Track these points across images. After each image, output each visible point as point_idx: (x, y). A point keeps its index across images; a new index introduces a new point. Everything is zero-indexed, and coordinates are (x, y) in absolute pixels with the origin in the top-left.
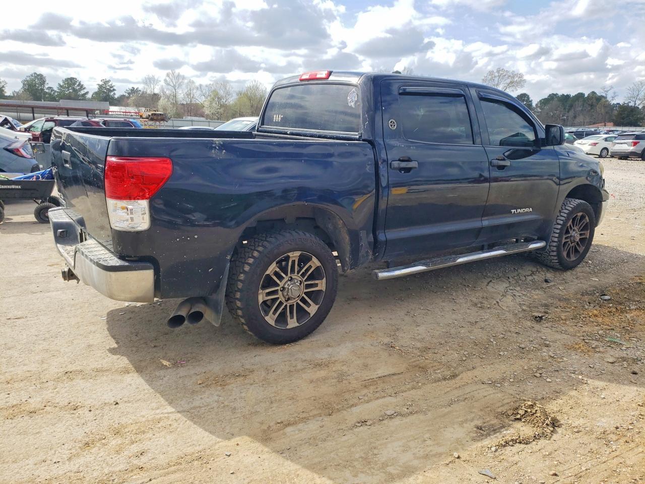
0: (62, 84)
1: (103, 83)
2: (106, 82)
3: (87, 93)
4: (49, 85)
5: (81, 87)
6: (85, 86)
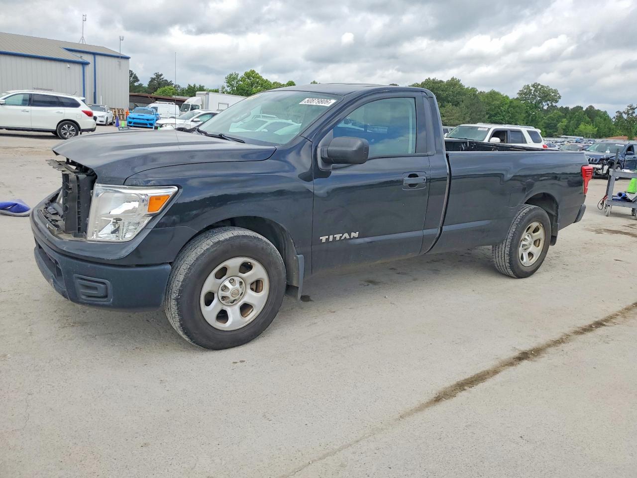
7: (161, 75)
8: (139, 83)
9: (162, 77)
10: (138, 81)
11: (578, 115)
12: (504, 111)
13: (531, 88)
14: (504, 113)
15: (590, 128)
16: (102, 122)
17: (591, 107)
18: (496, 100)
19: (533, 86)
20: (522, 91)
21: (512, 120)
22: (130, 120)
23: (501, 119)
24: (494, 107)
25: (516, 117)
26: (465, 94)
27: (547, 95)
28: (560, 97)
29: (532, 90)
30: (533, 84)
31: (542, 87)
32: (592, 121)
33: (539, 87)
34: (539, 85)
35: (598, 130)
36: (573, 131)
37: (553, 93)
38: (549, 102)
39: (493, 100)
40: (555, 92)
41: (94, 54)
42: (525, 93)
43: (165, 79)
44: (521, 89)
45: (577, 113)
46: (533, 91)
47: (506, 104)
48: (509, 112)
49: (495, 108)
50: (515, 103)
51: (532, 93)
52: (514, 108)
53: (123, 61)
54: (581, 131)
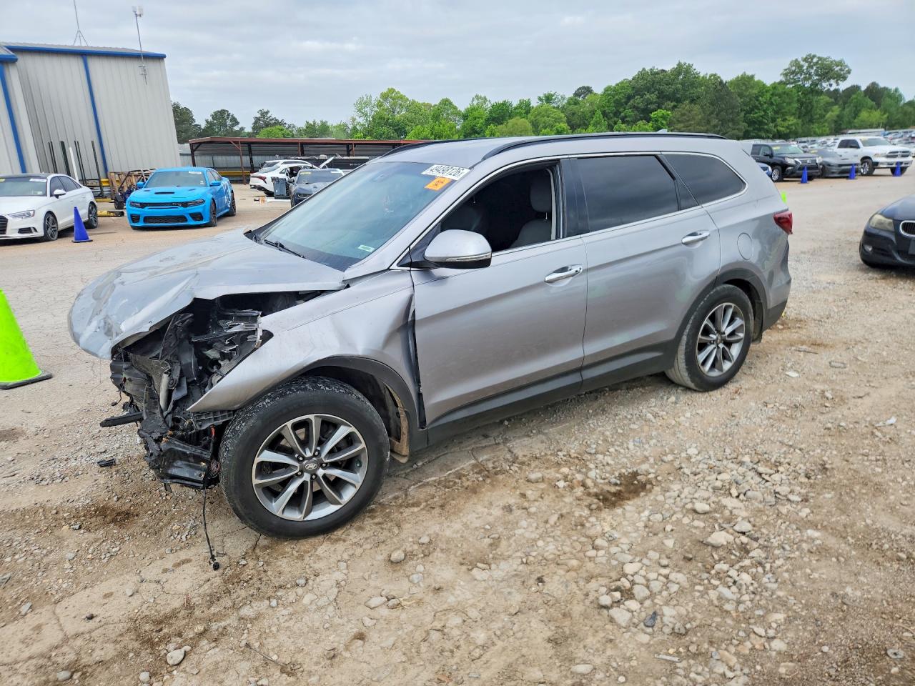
0: (210, 119)
1: (259, 115)
2: (264, 114)
3: (242, 129)
4: (196, 123)
5: (235, 122)
6: (239, 120)
7: (268, 112)
8: (240, 126)
9: (269, 115)
10: (238, 123)
11: (856, 98)
12: (765, 103)
13: (802, 63)
14: (765, 106)
15: (876, 115)
16: (28, 230)
17: (874, 84)
18: (752, 87)
19: (805, 60)
20: (789, 69)
21: (777, 116)
22: (137, 211)
23: (762, 116)
24: (748, 100)
25: (783, 111)
26: (701, 85)
27: (829, 71)
28: (849, 72)
29: (803, 66)
30: (804, 57)
31: (820, 59)
32: (879, 105)
33: (815, 60)
34: (814, 56)
35: (888, 117)
36: (850, 123)
37: (837, 66)
38: (832, 81)
39: (747, 89)
40: (840, 64)
41: (84, 55)
42: (794, 71)
43: (273, 117)
44: (787, 67)
45: (854, 96)
46: (805, 68)
47: (767, 91)
48: (772, 104)
49: (751, 100)
50: (780, 90)
51: (805, 71)
52: (780, 96)
53: (151, 66)
54: (862, 121)
